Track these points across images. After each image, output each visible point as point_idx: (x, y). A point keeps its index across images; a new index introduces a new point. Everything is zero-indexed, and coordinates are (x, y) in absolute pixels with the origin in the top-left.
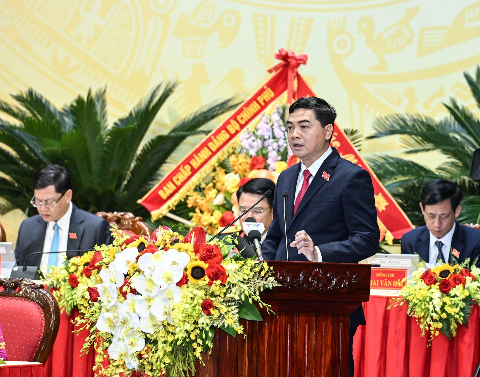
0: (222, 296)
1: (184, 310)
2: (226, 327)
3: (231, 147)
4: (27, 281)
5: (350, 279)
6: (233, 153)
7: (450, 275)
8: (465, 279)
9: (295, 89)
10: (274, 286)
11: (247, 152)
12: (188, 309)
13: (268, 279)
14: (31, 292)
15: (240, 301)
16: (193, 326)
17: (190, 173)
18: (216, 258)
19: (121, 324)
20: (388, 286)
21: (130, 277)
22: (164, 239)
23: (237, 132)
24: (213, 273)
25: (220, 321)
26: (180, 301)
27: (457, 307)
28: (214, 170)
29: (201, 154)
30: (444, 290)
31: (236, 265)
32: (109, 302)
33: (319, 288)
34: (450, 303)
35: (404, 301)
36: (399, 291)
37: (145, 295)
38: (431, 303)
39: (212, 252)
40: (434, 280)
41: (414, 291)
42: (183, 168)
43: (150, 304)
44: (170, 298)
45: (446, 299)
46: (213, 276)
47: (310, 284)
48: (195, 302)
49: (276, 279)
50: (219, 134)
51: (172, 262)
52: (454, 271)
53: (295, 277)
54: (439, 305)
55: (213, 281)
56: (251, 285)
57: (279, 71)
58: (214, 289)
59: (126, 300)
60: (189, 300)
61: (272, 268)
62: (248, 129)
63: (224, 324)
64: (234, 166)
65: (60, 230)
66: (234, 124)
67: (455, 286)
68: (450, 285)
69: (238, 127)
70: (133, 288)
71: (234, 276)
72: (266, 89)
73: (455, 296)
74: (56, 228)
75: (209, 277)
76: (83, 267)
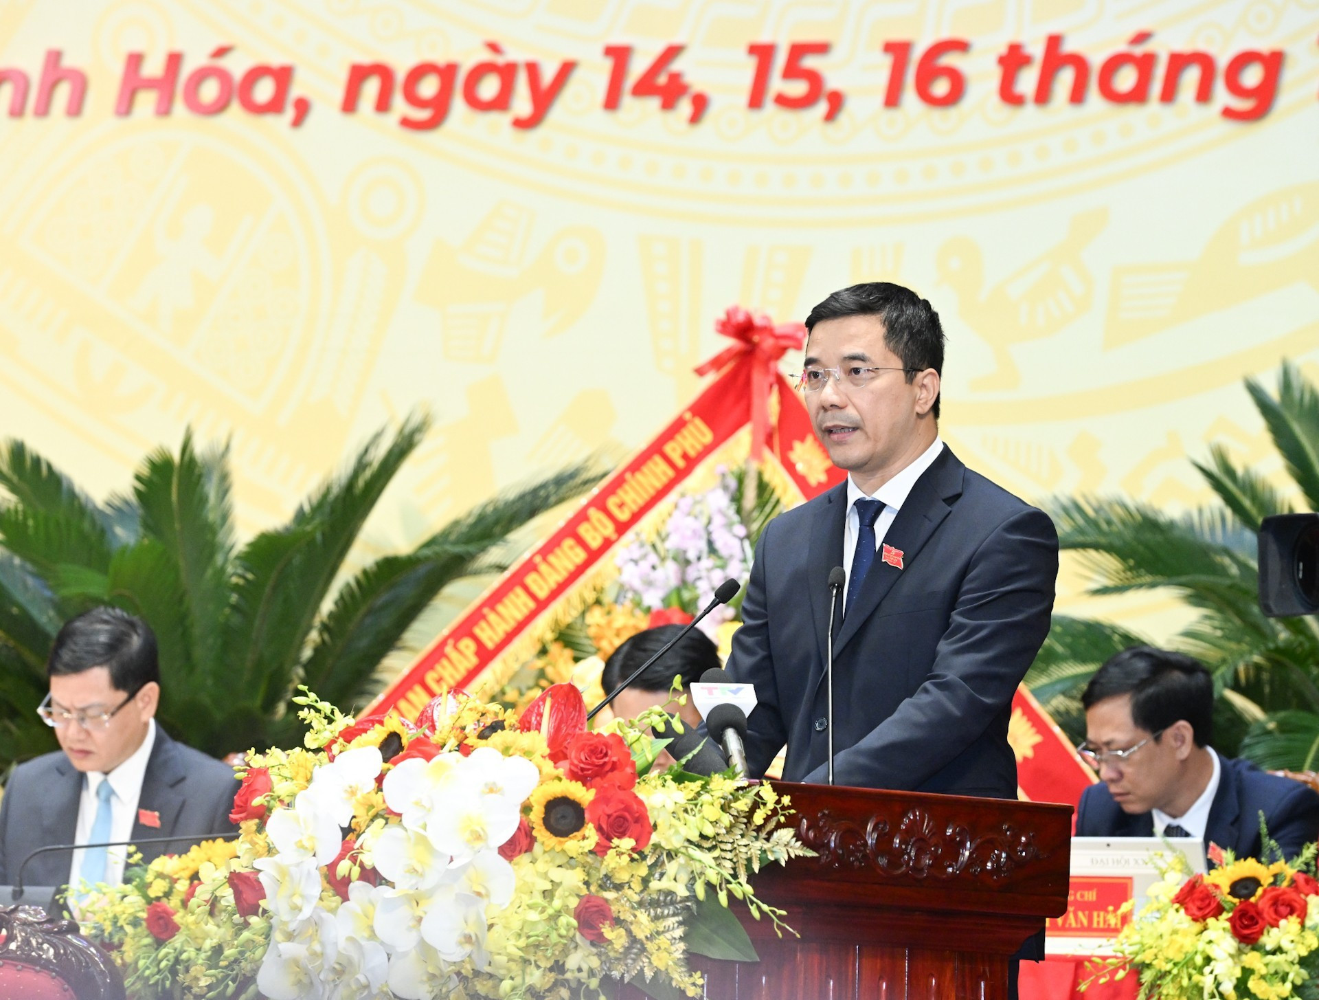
0: (637, 886)
1: (522, 929)
2: (648, 981)
3: (590, 586)
4: (29, 914)
5: (1011, 847)
6: (598, 602)
7: (1260, 891)
8: (1306, 904)
9: (774, 419)
10: (793, 856)
11: (637, 598)
12: (534, 923)
13: (776, 835)
14: (42, 944)
15: (689, 904)
16: (552, 977)
17: (474, 661)
18: (616, 773)
19: (331, 977)
20: (1079, 926)
21: (358, 836)
22: (458, 725)
23: (607, 544)
24: (609, 816)
25: (630, 961)
26: (512, 903)
27: (1284, 980)
28: (543, 652)
29: (505, 606)
30: (1246, 932)
31: (678, 794)
32: (297, 909)
33: (922, 870)
34: (1264, 971)
35: (1128, 967)
36: (1113, 941)
37: (404, 885)
38: (1207, 970)
39: (606, 755)
40: (1213, 905)
41: (1157, 938)
42: (455, 647)
43: (419, 912)
44: (479, 894)
45: (1253, 959)
46: (611, 826)
47: (896, 857)
48: (557, 903)
49: (798, 836)
50: (558, 551)
51: (486, 785)
52: (1271, 880)
53: (853, 835)
54: (1232, 975)
55: (609, 839)
56: (724, 854)
57: (726, 370)
58: (613, 865)
59: (346, 903)
60: (538, 899)
61: (786, 800)
62: (638, 534)
63: (642, 971)
64: (598, 638)
65: (113, 800)
66: (599, 521)
67: (1277, 921)
68: (1263, 919)
69: (609, 530)
70: (368, 864)
71: (671, 826)
72: (691, 421)
73: (1278, 950)
74: (103, 794)
75: (599, 829)
76: (188, 882)
